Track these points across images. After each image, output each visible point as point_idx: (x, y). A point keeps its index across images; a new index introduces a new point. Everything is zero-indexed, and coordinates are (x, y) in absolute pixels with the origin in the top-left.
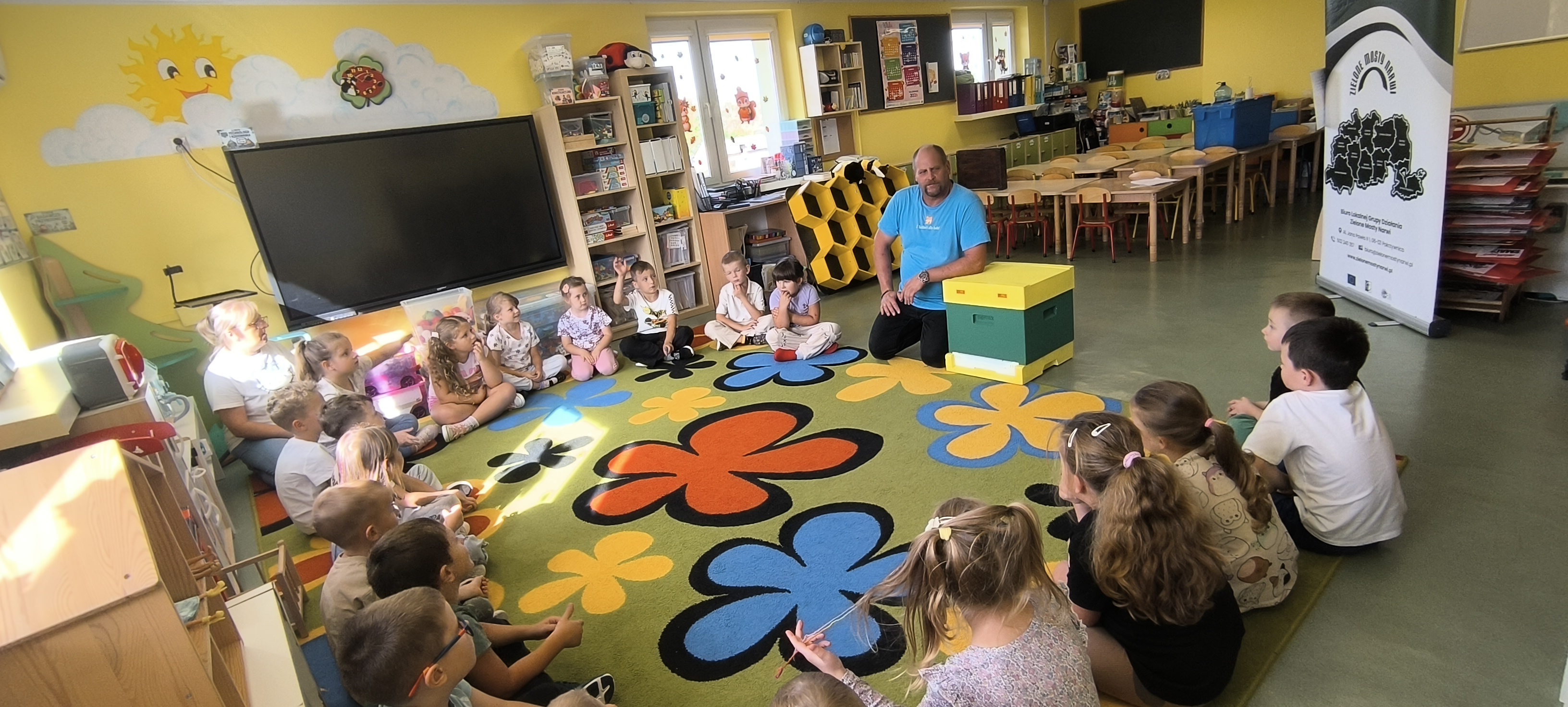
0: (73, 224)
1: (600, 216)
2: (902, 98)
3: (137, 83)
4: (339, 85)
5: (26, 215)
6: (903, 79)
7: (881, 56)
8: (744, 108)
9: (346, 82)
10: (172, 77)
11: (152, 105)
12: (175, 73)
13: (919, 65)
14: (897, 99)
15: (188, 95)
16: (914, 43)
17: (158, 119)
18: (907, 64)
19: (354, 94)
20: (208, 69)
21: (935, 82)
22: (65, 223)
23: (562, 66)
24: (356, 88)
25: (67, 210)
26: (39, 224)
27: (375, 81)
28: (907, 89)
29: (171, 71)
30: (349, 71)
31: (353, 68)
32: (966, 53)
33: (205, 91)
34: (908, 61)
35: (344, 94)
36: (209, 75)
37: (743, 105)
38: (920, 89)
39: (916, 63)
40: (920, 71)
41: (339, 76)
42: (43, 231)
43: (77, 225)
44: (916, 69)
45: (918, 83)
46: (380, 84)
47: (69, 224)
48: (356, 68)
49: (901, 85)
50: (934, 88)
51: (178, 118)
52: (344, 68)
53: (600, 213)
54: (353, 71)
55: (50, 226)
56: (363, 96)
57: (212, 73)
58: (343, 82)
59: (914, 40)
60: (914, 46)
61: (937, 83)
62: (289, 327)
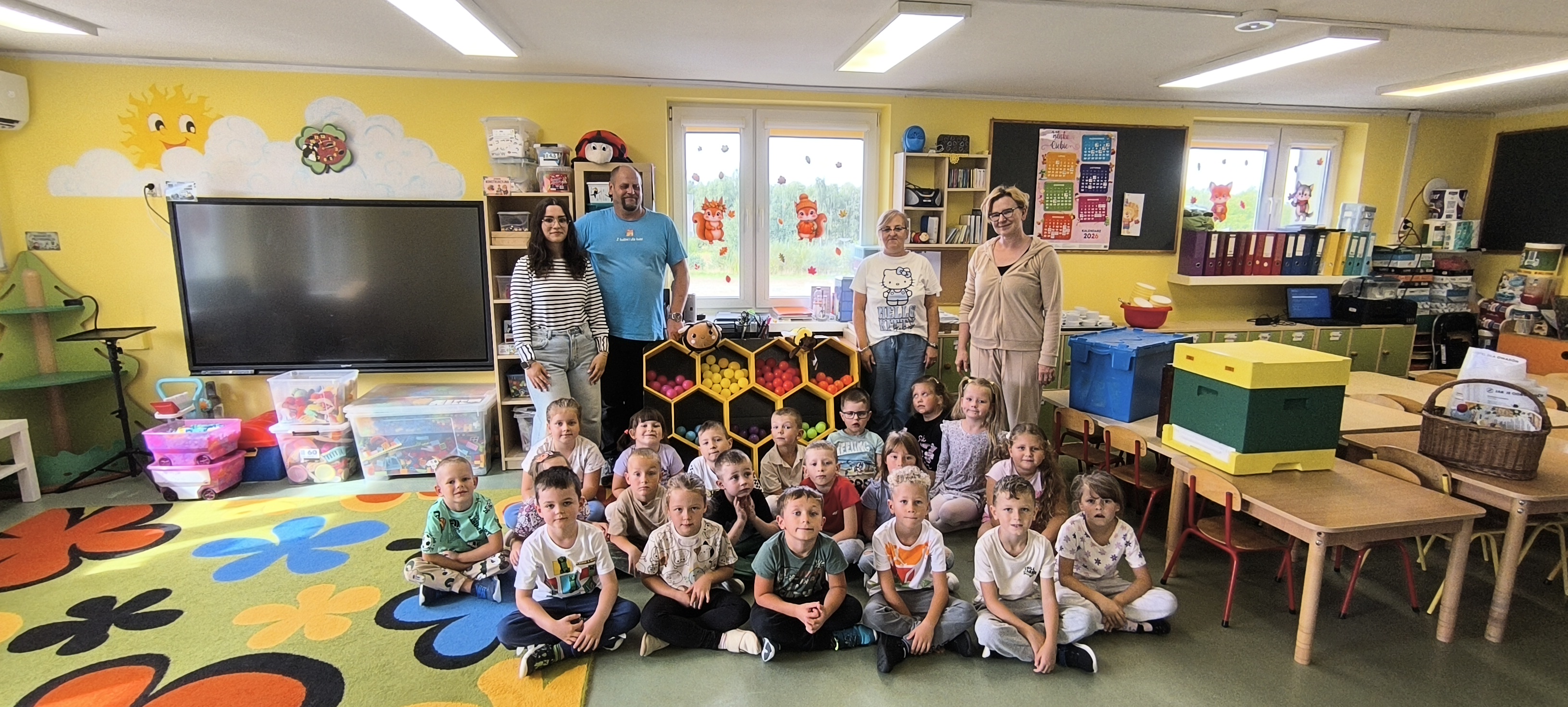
0: (58, 245)
2: (1068, 237)
3: (130, 133)
4: (301, 149)
5: (26, 233)
6: (1075, 211)
7: (1039, 176)
8: (807, 222)
9: (308, 148)
10: (158, 129)
11: (138, 152)
12: (161, 127)
13: (1110, 194)
14: (1057, 238)
15: (168, 146)
16: (1108, 163)
17: (140, 165)
18: (1087, 191)
19: (315, 159)
20: (190, 125)
21: (1137, 222)
22: (53, 243)
23: (509, 152)
24: (317, 154)
25: (56, 233)
26: (34, 241)
27: (337, 149)
29: (159, 124)
30: (312, 137)
31: (317, 134)
32: (1225, 184)
33: (183, 144)
34: (1090, 187)
36: (189, 130)
37: (805, 218)
39: (1105, 191)
41: (302, 142)
42: (36, 248)
43: (61, 247)
45: (1103, 219)
46: (342, 153)
47: (55, 245)
48: (319, 135)
49: (1068, 220)
50: (1134, 230)
51: (157, 165)
52: (308, 134)
54: (316, 137)
55: (41, 244)
56: (323, 162)
57: (192, 129)
58: (305, 147)
59: (1108, 159)
61: (1140, 223)
62: (192, 371)
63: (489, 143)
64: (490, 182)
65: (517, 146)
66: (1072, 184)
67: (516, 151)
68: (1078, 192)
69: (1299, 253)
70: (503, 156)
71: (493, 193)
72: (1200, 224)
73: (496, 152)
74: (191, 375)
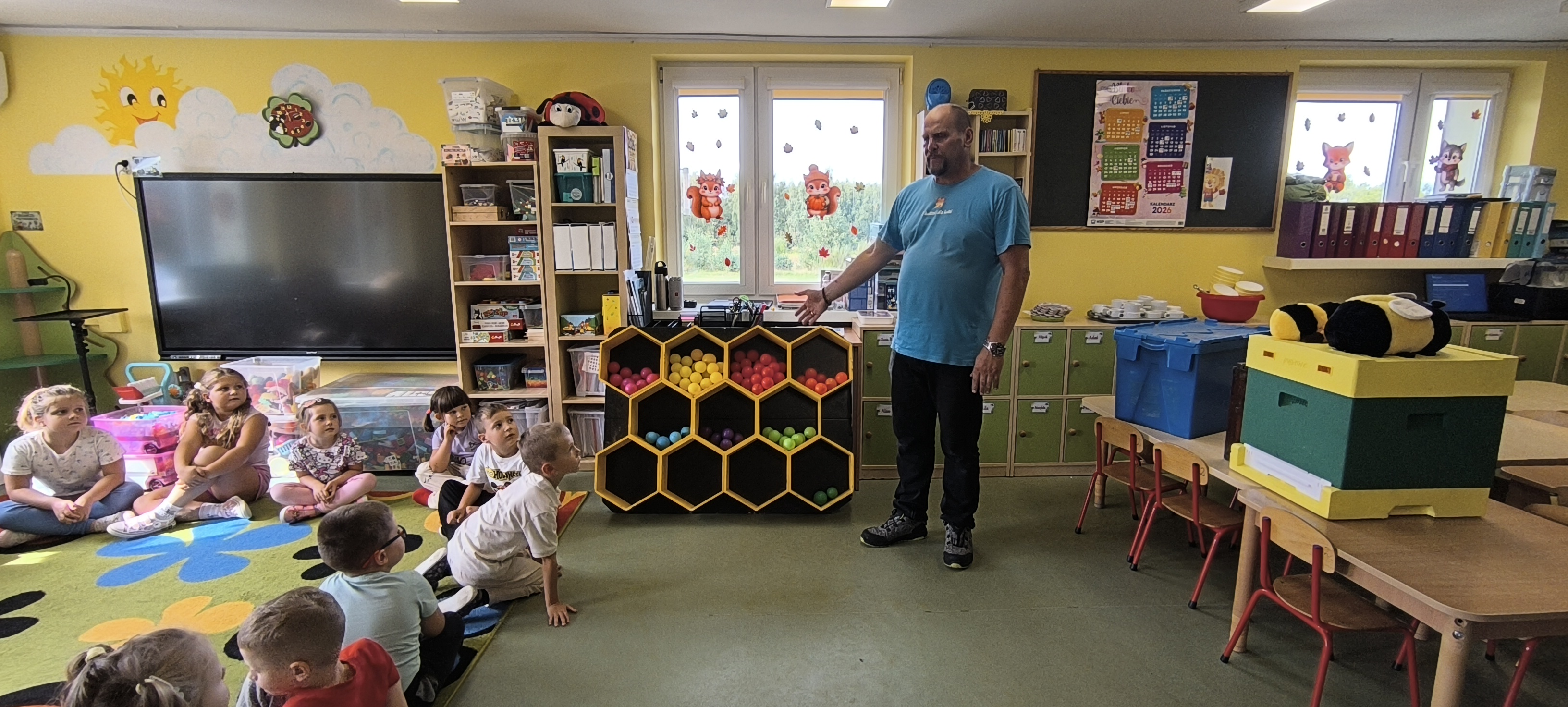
0: (41, 224)
1: (504, 310)
2: (1132, 212)
3: (103, 108)
4: (268, 121)
5: (12, 213)
6: (1141, 180)
7: (1095, 138)
8: (817, 197)
9: (275, 120)
10: (131, 103)
11: (111, 128)
12: (133, 101)
13: (1188, 159)
14: (1118, 213)
15: (141, 121)
16: (1185, 120)
17: (114, 141)
18: (1157, 155)
19: (282, 132)
20: (160, 98)
21: (1222, 193)
22: (36, 223)
23: (470, 118)
24: (284, 127)
25: (39, 213)
26: (19, 221)
27: (304, 121)
28: (1145, 200)
29: (131, 98)
30: (278, 108)
31: (283, 105)
32: (1343, 144)
33: (155, 119)
34: (1161, 151)
35: (273, 132)
36: (160, 104)
37: (815, 192)
38: (1181, 203)
39: (1181, 155)
40: (1187, 172)
41: (269, 112)
42: (21, 228)
43: (44, 226)
44: (1179, 166)
45: (1178, 190)
46: (308, 124)
47: (38, 224)
48: (285, 106)
49: (1132, 191)
50: (1220, 203)
51: (130, 142)
52: (274, 104)
53: (505, 306)
54: (283, 108)
55: (25, 224)
56: (291, 135)
57: (163, 102)
58: (272, 119)
59: (1186, 115)
60: (1183, 127)
61: (1226, 194)
62: (162, 356)
63: (450, 107)
64: (449, 150)
65: (477, 110)
66: (1138, 147)
67: (477, 115)
68: (1145, 156)
69: (1444, 229)
70: (464, 122)
71: (451, 162)
72: (1306, 194)
73: (458, 117)
74: (161, 360)
